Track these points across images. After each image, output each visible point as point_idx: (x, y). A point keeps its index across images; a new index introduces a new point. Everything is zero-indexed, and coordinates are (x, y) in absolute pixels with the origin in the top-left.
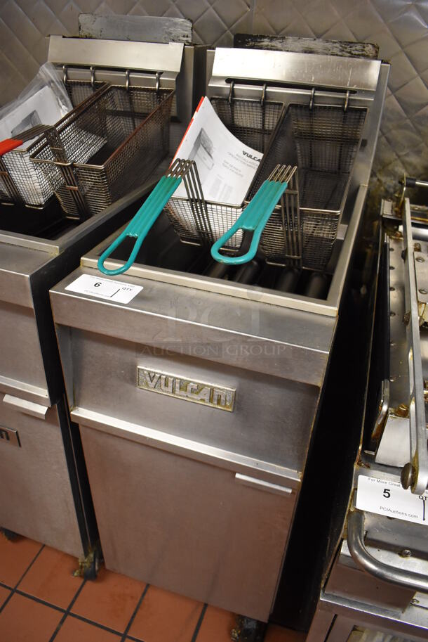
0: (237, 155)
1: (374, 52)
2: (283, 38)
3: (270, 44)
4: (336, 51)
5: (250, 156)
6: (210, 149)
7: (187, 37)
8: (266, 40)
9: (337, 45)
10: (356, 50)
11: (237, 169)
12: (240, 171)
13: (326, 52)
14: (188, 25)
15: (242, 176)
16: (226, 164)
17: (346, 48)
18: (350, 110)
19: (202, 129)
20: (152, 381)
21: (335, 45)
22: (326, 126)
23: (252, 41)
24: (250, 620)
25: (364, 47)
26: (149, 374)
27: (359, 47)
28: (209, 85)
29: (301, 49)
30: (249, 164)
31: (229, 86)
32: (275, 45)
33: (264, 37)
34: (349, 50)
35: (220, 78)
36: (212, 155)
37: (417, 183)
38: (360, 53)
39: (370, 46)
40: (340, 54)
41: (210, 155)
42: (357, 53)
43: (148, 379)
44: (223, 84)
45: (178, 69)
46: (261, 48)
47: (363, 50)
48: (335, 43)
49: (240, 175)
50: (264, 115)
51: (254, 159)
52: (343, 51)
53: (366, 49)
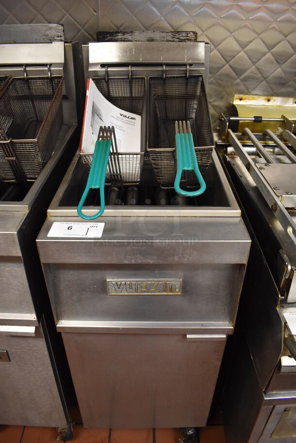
0: (117, 117)
1: (194, 37)
2: (132, 32)
3: (123, 37)
4: (169, 38)
5: (125, 116)
6: (101, 115)
7: (61, 37)
8: (120, 34)
9: (170, 34)
10: (182, 36)
11: (120, 127)
12: (122, 128)
13: (163, 39)
14: (61, 28)
15: (124, 131)
17: (176, 36)
18: (191, 77)
19: (93, 102)
20: (119, 288)
21: (168, 34)
22: (176, 89)
23: (110, 36)
24: (189, 429)
25: (187, 34)
26: (117, 283)
27: (184, 34)
28: (89, 70)
29: (145, 39)
30: (126, 122)
31: (104, 69)
32: (127, 37)
33: (118, 33)
34: (178, 36)
35: (95, 64)
37: (231, 118)
38: (185, 38)
39: (192, 33)
40: (172, 40)
41: (102, 120)
42: (183, 38)
43: (116, 287)
44: (98, 69)
45: (63, 61)
46: (116, 41)
47: (187, 36)
48: (168, 32)
49: (122, 130)
50: (131, 87)
51: (128, 118)
52: (174, 38)
53: (189, 35)
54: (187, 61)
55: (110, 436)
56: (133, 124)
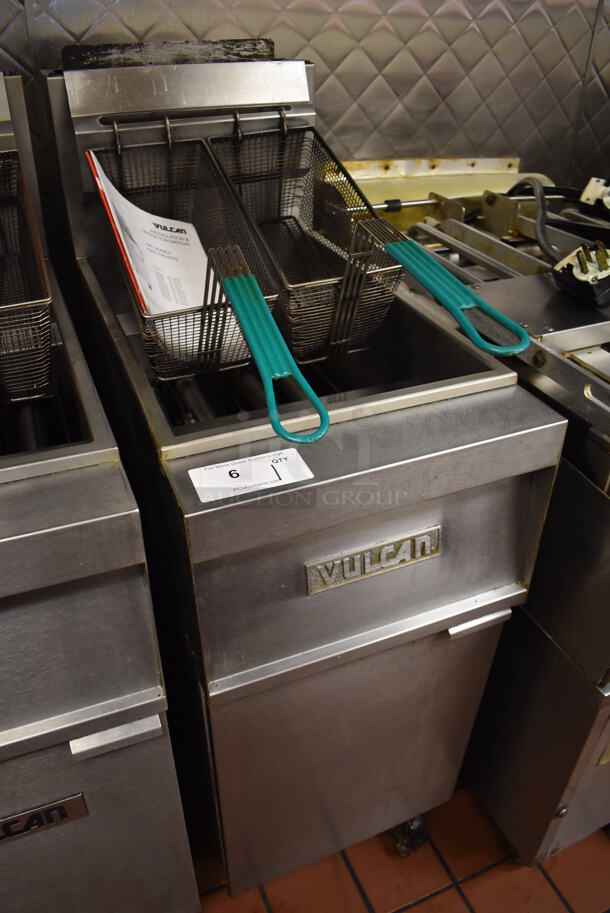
0: (152, 231)
1: (268, 50)
2: (140, 45)
3: (121, 56)
4: (219, 55)
5: (165, 228)
8: (114, 51)
9: (219, 46)
10: (245, 50)
11: (165, 252)
12: (170, 253)
13: (207, 58)
15: (176, 259)
16: (150, 248)
17: (232, 49)
18: (292, 132)
20: (330, 575)
21: (215, 47)
23: (93, 55)
25: (255, 45)
26: (326, 567)
27: (248, 46)
28: (77, 133)
29: (170, 59)
30: (171, 239)
31: (108, 130)
32: (130, 57)
33: (111, 46)
34: (236, 50)
38: (251, 53)
39: (263, 43)
40: (225, 57)
42: (247, 53)
43: (325, 574)
46: (107, 65)
47: (254, 49)
48: (217, 43)
49: (172, 258)
50: (169, 162)
51: (171, 231)
52: (229, 53)
53: (258, 47)
55: (265, 898)
56: (185, 241)
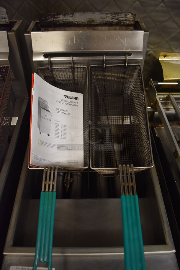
0: (62, 100)
1: (132, 18)
3: (64, 18)
5: (69, 97)
7: (5, 18)
8: (61, 16)
9: (109, 15)
10: (121, 17)
11: (65, 111)
13: (102, 20)
14: (4, 10)
15: (69, 114)
16: (58, 110)
17: (115, 17)
18: (129, 66)
19: (39, 97)
23: (52, 18)
25: (126, 15)
27: (123, 15)
28: (34, 60)
29: (86, 20)
30: (70, 103)
31: (47, 59)
32: (68, 19)
34: (117, 17)
35: (39, 54)
36: (49, 110)
37: (159, 83)
39: (130, 14)
41: (48, 111)
42: (122, 19)
44: (42, 58)
45: (7, 50)
47: (125, 17)
48: (108, 14)
50: (73, 74)
51: (72, 99)
52: (113, 18)
53: (128, 16)
54: (126, 49)
56: (77, 104)
